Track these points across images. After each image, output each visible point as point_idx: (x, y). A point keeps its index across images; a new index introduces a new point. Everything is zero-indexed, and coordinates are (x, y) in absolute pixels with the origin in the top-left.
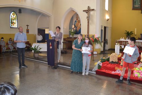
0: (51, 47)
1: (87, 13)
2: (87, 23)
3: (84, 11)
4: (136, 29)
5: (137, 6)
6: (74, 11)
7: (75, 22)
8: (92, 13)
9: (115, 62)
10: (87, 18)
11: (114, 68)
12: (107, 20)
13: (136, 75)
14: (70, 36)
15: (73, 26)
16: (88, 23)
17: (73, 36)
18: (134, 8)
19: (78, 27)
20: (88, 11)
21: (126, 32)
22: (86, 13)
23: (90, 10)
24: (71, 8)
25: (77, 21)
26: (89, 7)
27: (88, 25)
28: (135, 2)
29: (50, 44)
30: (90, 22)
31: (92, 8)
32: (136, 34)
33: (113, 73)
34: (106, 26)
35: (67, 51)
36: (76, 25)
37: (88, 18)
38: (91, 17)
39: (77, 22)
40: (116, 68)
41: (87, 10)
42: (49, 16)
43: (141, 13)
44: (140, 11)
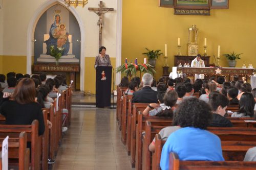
0: (104, 78)
3: (90, 9)
4: (166, 45)
7: (52, 26)
8: (107, 15)
10: (99, 24)
16: (101, 34)
17: (57, 59)
18: (163, 4)
19: (59, 40)
20: (101, 10)
21: (148, 52)
25: (57, 25)
26: (101, 2)
30: (104, 32)
31: (108, 6)
32: (166, 55)
36: (54, 34)
37: (101, 24)
38: (105, 23)
39: (58, 28)
43: (176, 13)
44: (172, 10)
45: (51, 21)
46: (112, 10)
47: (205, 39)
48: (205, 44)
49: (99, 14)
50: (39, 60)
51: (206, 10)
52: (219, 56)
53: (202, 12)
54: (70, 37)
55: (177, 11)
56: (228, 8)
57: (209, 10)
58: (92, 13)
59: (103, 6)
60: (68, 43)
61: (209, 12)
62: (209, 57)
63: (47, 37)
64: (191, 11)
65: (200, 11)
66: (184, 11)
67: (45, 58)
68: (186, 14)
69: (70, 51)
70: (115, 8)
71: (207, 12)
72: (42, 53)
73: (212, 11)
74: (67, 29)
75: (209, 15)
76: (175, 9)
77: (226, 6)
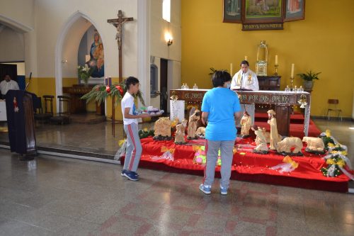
0: (17, 109)
1: (116, 27)
2: (118, 51)
3: (109, 21)
4: (231, 65)
5: (234, 14)
6: (87, 21)
7: (92, 46)
8: (127, 26)
9: (164, 137)
10: (117, 37)
11: (160, 149)
12: (169, 45)
13: (198, 161)
14: (80, 82)
15: (88, 58)
16: (120, 49)
17: (86, 80)
19: (98, 60)
20: (120, 21)
22: (114, 27)
23: (124, 20)
24: (79, 13)
25: (96, 44)
26: (120, 12)
28: (230, 6)
29: (15, 101)
30: (125, 47)
31: (127, 15)
33: (155, 159)
34: (165, 57)
35: (72, 117)
36: (94, 55)
38: (125, 36)
39: (97, 48)
40: (163, 149)
41: (117, 20)
42: (23, 32)
43: (244, 29)
44: (240, 26)
45: (91, 41)
47: (276, 56)
48: (276, 63)
51: (277, 23)
52: (292, 76)
53: (273, 26)
55: (246, 26)
56: (304, 19)
57: (282, 23)
58: (111, 25)
59: (123, 16)
61: (282, 26)
62: (280, 77)
64: (261, 26)
65: (271, 25)
66: (253, 26)
68: (255, 29)
70: (135, 18)
71: (280, 25)
73: (285, 25)
75: (282, 29)
76: (243, 24)
77: (301, 17)
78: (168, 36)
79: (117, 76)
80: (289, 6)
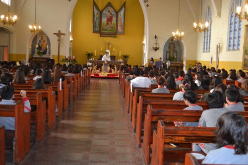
3: (54, 34)
4: (96, 51)
7: (40, 41)
8: (62, 36)
12: (71, 42)
16: (59, 45)
18: (94, 32)
19: (43, 47)
20: (59, 34)
21: (88, 53)
23: (61, 34)
25: (42, 41)
26: (59, 31)
27: (59, 47)
30: (61, 44)
31: (62, 32)
32: (96, 55)
36: (40, 45)
37: (59, 40)
38: (61, 40)
43: (101, 36)
44: (99, 34)
45: (39, 39)
46: (64, 34)
47: (114, 48)
49: (58, 36)
50: (34, 56)
51: (114, 34)
52: (120, 56)
53: (112, 36)
54: (47, 46)
56: (124, 34)
58: (55, 35)
60: (46, 49)
62: (115, 56)
63: (37, 46)
64: (108, 35)
67: (36, 56)
68: (105, 36)
69: (48, 52)
70: (66, 34)
72: (35, 53)
73: (117, 35)
74: (46, 42)
75: (116, 37)
77: (123, 33)
78: (71, 39)
79: (57, 54)
80: (119, 28)
